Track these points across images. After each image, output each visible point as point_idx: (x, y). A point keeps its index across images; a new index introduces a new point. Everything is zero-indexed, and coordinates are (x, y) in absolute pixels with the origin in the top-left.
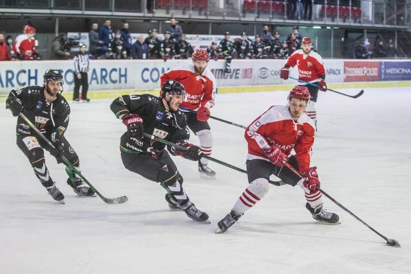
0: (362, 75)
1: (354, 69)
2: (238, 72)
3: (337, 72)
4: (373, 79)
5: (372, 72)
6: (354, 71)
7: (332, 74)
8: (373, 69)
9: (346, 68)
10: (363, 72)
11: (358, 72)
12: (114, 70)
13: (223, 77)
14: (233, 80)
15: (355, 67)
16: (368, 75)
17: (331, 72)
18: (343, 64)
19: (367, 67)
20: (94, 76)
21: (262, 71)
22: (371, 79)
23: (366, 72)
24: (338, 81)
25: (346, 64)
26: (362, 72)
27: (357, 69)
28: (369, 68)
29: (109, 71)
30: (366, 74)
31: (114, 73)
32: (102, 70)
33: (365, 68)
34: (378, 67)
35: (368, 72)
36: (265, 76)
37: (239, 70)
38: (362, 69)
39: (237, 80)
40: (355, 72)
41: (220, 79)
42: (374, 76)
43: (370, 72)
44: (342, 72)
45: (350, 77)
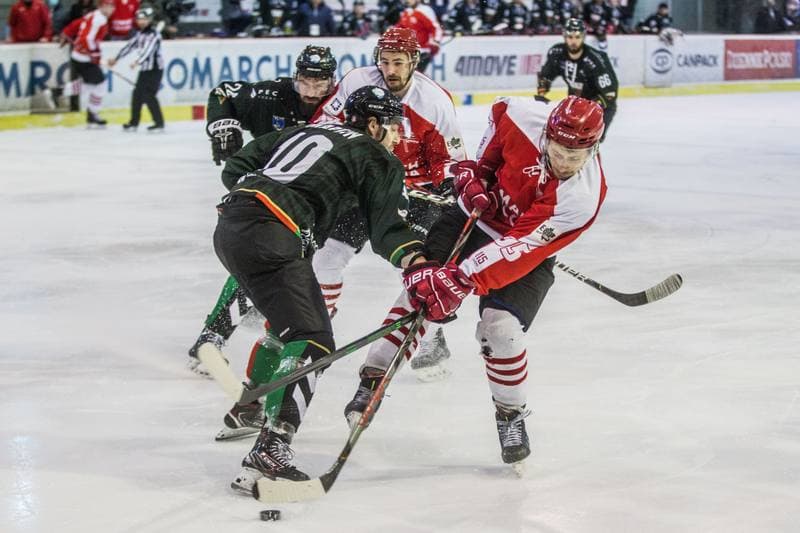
0: (760, 66)
1: (743, 55)
2: (514, 61)
3: (711, 61)
4: (782, 74)
5: (780, 61)
6: (744, 59)
7: (700, 65)
8: (783, 54)
9: (730, 52)
10: (763, 62)
11: (753, 60)
12: (266, 59)
13: (482, 71)
14: (504, 78)
15: (746, 51)
16: (772, 66)
17: (699, 61)
18: (722, 45)
19: (770, 51)
20: (226, 72)
21: (659, 57)
22: (778, 74)
23: (767, 60)
24: (714, 80)
25: (729, 45)
26: (760, 60)
27: (751, 55)
28: (774, 51)
29: (255, 61)
30: (768, 65)
31: (265, 65)
32: (243, 59)
33: (766, 52)
34: (791, 51)
35: (773, 60)
36: (666, 67)
37: (514, 57)
38: (759, 55)
39: (511, 77)
40: (747, 60)
41: (476, 76)
42: (785, 69)
43: (776, 60)
44: (721, 61)
45: (738, 70)
